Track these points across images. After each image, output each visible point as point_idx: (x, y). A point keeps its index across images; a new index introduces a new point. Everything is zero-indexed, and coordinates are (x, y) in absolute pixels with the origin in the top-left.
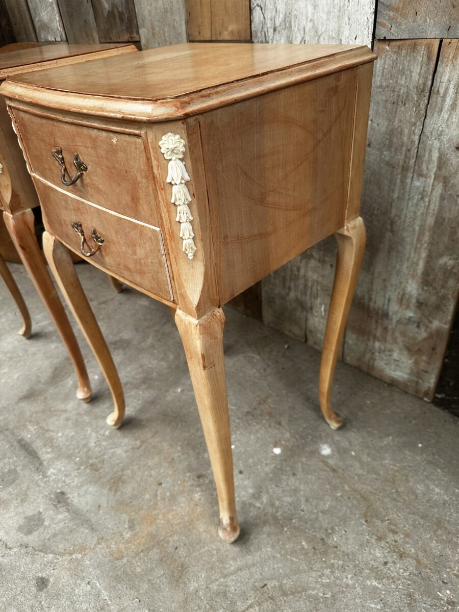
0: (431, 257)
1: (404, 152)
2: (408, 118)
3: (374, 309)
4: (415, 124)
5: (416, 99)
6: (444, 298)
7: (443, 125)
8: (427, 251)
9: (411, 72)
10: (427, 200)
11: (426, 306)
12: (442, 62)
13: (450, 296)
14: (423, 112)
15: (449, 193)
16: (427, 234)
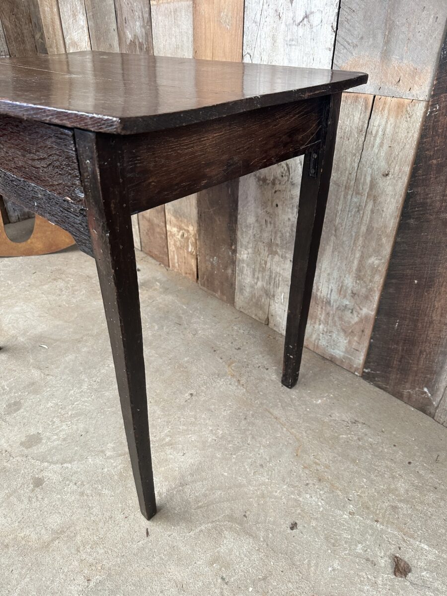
0: (363, 257)
1: (347, 175)
2: (350, 150)
3: (320, 298)
4: (355, 155)
5: (356, 136)
6: (371, 290)
7: (375, 158)
8: (360, 252)
9: (354, 116)
11: (358, 296)
12: (375, 111)
13: (376, 289)
14: (361, 146)
15: (377, 208)
16: (361, 239)
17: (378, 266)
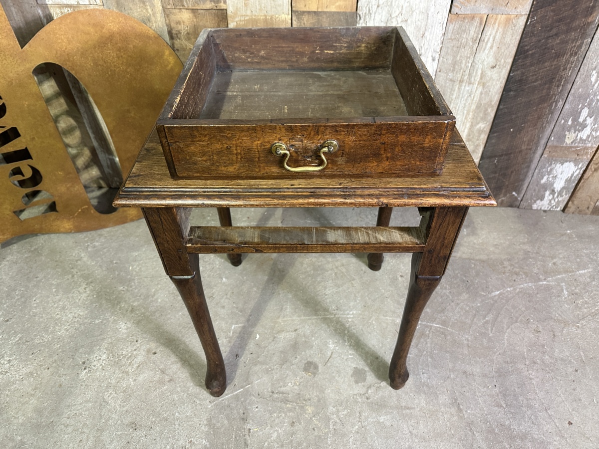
0: (472, 126)
1: (461, 73)
2: (466, 55)
4: (469, 57)
5: (471, 45)
6: (478, 145)
7: (485, 57)
8: (470, 123)
9: (470, 31)
10: (472, 96)
12: (488, 25)
13: (481, 144)
14: (475, 51)
15: (485, 90)
16: (471, 114)
17: (484, 128)
